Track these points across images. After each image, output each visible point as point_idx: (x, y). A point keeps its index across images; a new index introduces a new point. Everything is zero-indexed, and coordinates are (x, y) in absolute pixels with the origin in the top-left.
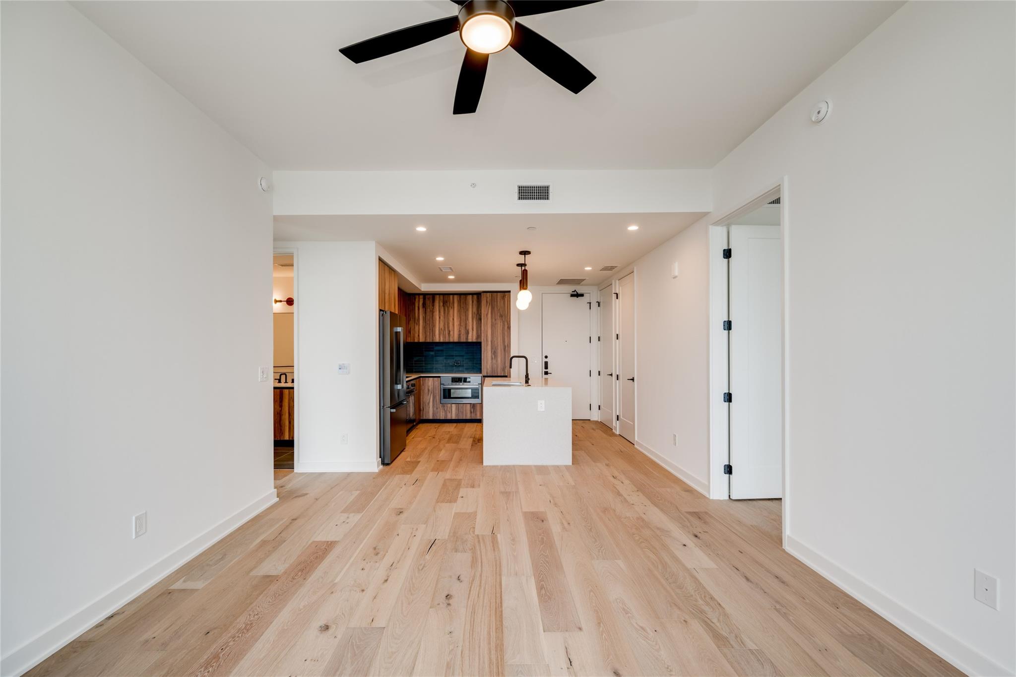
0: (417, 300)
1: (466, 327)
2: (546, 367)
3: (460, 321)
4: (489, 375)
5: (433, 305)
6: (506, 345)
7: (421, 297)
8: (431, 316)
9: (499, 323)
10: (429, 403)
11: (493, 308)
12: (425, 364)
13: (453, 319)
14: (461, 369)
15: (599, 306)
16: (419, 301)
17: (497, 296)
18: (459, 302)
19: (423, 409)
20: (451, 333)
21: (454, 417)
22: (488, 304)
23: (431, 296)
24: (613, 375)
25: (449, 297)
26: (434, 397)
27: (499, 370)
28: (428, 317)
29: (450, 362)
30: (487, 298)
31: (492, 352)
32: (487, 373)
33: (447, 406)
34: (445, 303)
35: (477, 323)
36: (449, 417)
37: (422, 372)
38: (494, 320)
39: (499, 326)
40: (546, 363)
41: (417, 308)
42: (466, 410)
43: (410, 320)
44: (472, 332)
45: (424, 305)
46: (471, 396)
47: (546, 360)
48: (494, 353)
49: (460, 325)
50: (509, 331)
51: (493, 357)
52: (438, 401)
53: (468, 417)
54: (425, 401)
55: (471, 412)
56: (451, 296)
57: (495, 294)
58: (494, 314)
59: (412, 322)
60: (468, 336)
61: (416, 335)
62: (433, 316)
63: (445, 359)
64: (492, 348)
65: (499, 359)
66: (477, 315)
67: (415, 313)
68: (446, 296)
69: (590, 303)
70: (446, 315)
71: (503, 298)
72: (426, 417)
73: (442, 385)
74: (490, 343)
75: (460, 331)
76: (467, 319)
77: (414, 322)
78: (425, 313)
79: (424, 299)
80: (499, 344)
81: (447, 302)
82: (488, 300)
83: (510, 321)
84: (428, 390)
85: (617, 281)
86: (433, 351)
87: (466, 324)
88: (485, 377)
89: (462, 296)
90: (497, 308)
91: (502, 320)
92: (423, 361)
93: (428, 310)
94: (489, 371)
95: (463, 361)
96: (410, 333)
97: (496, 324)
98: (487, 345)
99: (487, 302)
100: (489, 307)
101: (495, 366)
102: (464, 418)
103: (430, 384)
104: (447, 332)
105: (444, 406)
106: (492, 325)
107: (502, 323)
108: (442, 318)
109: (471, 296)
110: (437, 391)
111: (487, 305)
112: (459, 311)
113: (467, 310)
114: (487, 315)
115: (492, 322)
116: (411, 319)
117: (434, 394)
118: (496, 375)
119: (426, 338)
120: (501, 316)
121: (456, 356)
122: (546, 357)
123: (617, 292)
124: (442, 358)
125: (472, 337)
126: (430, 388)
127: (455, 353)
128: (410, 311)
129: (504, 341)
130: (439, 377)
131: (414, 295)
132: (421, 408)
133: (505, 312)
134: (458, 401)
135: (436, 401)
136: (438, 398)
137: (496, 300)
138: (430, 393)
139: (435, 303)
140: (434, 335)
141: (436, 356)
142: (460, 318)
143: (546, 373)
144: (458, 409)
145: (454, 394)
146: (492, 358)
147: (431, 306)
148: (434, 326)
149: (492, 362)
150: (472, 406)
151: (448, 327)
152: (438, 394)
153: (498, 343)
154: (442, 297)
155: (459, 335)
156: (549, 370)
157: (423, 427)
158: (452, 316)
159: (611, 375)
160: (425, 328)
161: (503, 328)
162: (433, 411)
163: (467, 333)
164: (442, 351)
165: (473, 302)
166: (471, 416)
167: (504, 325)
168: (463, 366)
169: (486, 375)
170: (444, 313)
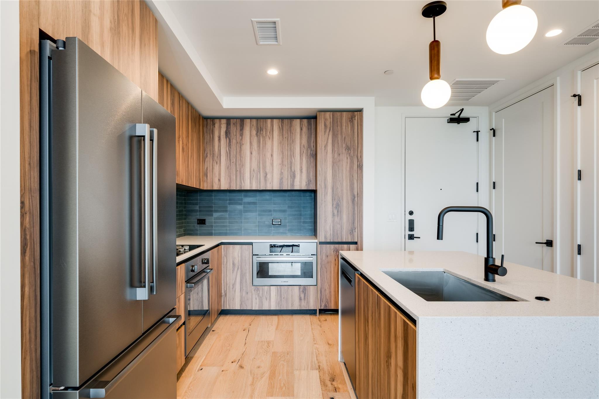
0: (217, 125)
1: (291, 168)
2: (411, 229)
3: (283, 158)
4: (328, 241)
5: (242, 135)
6: (356, 194)
7: (224, 121)
8: (238, 150)
9: (345, 159)
10: (234, 285)
11: (335, 136)
12: (229, 223)
13: (272, 155)
14: (281, 230)
15: (494, 136)
16: (220, 127)
17: (341, 117)
18: (281, 129)
19: (226, 295)
20: (269, 176)
21: (273, 307)
22: (328, 130)
23: (238, 121)
24: (558, 244)
25: (266, 123)
26: (243, 276)
27: (344, 233)
28: (233, 152)
29: (267, 220)
30: (326, 120)
31: (333, 205)
32: (325, 237)
33: (263, 289)
34: (259, 130)
35: (307, 162)
36: (266, 307)
37: (226, 234)
38: (336, 155)
39: (345, 164)
40: (411, 222)
41: (216, 139)
42: (292, 296)
43: (207, 156)
44: (301, 175)
45: (227, 133)
46: (300, 274)
47: (411, 217)
48: (337, 206)
49: (282, 164)
50: (359, 172)
51: (336, 212)
52: (249, 281)
53: (296, 307)
54: (228, 282)
55: (300, 299)
56: (269, 121)
57: (339, 114)
58: (336, 145)
59: (209, 159)
60: (293, 181)
61: (216, 180)
62: (241, 150)
63: (259, 215)
64: (333, 199)
65: (345, 217)
66: (307, 150)
67: (213, 147)
68: (262, 120)
69: (477, 132)
70: (261, 148)
71: (352, 120)
72: (229, 306)
73: (255, 257)
74: (330, 191)
75: (282, 173)
76: (292, 155)
77: (213, 160)
78: (230, 145)
79: (228, 124)
80: (345, 191)
81: (261, 129)
82: (328, 123)
83: (361, 157)
84: (234, 264)
85: (579, 73)
86: (241, 204)
87: (291, 163)
88: (321, 243)
89: (286, 121)
90: (342, 136)
91: (350, 154)
92: (225, 218)
93: (234, 141)
94: (328, 235)
95: (285, 219)
96: (207, 176)
97: (339, 161)
98: (326, 194)
99: (325, 125)
100: (329, 134)
101: (339, 226)
102: (290, 308)
103: (236, 254)
104: (262, 174)
105: (258, 290)
106: (334, 163)
107: (349, 160)
108: (255, 153)
109: (298, 120)
110: (247, 266)
111: (325, 132)
112: (281, 143)
113: (293, 141)
114: (326, 146)
115: (333, 157)
116: (209, 155)
117: (242, 271)
118: (340, 241)
119: (230, 183)
120: (348, 148)
121: (275, 211)
122: (411, 213)
123: (579, 92)
124: (254, 214)
125: (301, 182)
126: (236, 262)
127: (271, 207)
128: (207, 143)
129: (352, 189)
130: (251, 244)
131: (212, 119)
132: (223, 292)
133: (354, 141)
134: (279, 281)
135: (246, 281)
136: (248, 277)
137: (339, 123)
138: (236, 269)
139: (244, 131)
140: (242, 178)
141: (246, 211)
142: (283, 154)
143: (411, 237)
144: (280, 294)
145: (273, 270)
146: (333, 215)
147: (238, 135)
148: (242, 165)
149: (333, 221)
150: (301, 290)
151: (264, 168)
152: (250, 269)
153: (342, 190)
154: (254, 121)
155: (281, 179)
156: (415, 233)
157: (224, 322)
158: (270, 150)
159: (549, 243)
160: (228, 168)
161: (351, 168)
162: (241, 297)
163: (294, 176)
164: (254, 203)
165: (301, 129)
166: (300, 306)
167: (352, 162)
168: (285, 226)
169: (323, 241)
170: (259, 146)
